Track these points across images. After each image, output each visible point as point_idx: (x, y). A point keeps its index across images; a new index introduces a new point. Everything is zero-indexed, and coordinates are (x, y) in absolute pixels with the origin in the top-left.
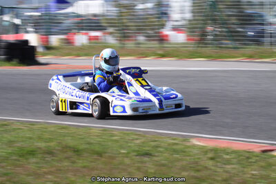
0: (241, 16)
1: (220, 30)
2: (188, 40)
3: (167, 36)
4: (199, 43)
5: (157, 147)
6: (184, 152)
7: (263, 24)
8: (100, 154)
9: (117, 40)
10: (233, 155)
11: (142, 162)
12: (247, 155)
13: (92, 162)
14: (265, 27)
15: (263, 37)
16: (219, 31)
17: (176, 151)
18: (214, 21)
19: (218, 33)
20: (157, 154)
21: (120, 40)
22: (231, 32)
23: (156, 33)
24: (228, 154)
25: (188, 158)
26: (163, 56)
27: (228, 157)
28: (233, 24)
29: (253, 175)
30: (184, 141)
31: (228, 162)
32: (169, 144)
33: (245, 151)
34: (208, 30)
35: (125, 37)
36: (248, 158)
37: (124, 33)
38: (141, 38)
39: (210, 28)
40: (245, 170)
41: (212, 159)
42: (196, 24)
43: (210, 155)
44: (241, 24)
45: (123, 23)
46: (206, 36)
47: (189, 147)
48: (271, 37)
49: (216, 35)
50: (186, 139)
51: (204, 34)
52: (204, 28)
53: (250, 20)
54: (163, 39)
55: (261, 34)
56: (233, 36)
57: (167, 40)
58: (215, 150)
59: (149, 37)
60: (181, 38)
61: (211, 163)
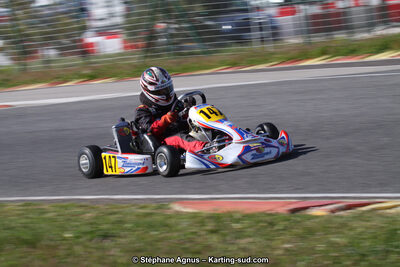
1: (177, 26)
2: (126, 47)
3: (91, 45)
4: (147, 51)
5: (120, 222)
6: (167, 226)
7: (246, 11)
8: (32, 244)
9: (13, 59)
10: (247, 222)
11: (103, 249)
12: (268, 218)
13: (21, 257)
14: (250, 15)
15: (249, 30)
16: (176, 29)
17: (151, 226)
18: (168, 13)
19: (174, 32)
20: (122, 233)
21: (19, 59)
22: (196, 28)
23: (75, 41)
24: (238, 221)
25: (175, 234)
26: (92, 77)
28: (198, 15)
29: (287, 250)
30: (159, 208)
31: (240, 234)
32: (138, 216)
33: (265, 214)
34: (158, 29)
35: (26, 53)
36: (272, 224)
37: (24, 47)
38: (52, 53)
39: (161, 26)
40: (273, 243)
41: (213, 232)
42: (138, 21)
43: (210, 226)
45: (19, 31)
46: (156, 38)
47: (170, 217)
48: (261, 29)
49: (172, 36)
50: (162, 205)
51: (152, 36)
52: (153, 26)
54: (86, 51)
55: (244, 27)
56: (199, 34)
57: (93, 51)
58: (216, 218)
59: (64, 50)
60: (112, 46)
61: (214, 239)
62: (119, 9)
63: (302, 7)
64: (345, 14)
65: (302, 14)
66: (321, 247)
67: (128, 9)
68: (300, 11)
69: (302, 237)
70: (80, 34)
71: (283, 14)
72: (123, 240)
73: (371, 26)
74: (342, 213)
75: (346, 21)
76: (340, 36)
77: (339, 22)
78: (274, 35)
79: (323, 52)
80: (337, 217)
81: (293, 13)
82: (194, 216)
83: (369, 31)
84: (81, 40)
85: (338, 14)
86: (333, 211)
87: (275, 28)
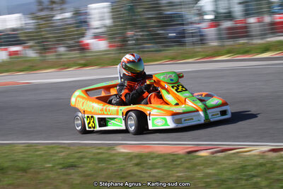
2: (110, 46)
3: (87, 44)
4: (121, 49)
5: (81, 158)
6: (110, 160)
7: (183, 24)
8: (25, 170)
9: (37, 53)
10: (158, 159)
11: (67, 174)
12: (172, 158)
14: (185, 27)
15: (184, 37)
16: (140, 35)
17: (100, 161)
19: (139, 37)
20: (82, 165)
23: (76, 42)
24: (152, 158)
25: (113, 166)
26: (85, 65)
27: (153, 161)
28: (153, 27)
29: (178, 177)
30: (109, 149)
31: (153, 167)
32: (94, 154)
33: (170, 154)
34: (128, 35)
35: (45, 49)
36: (173, 161)
37: (44, 46)
38: (62, 49)
39: (130, 33)
40: (171, 172)
41: (137, 165)
43: (135, 161)
46: (127, 41)
47: (114, 155)
48: (193, 37)
49: (137, 40)
50: (111, 147)
51: (125, 40)
52: (125, 33)
53: (170, 21)
54: (84, 48)
56: (155, 39)
57: (88, 49)
58: (139, 156)
59: (70, 47)
60: (101, 45)
61: (136, 169)
62: (109, 22)
66: (200, 175)
73: (263, 35)
74: (219, 154)
79: (229, 52)
82: (128, 154)
86: (213, 153)
87: (202, 36)
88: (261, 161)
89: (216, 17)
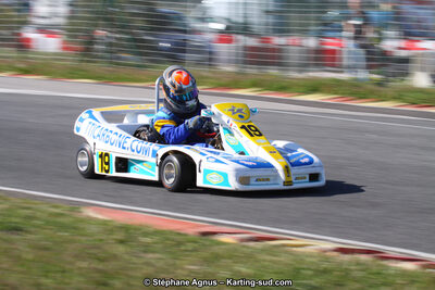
0: (152, 16)
1: (118, 36)
2: (65, 48)
3: (28, 40)
4: (85, 55)
5: (31, 218)
6: (75, 228)
7: (185, 32)
10: (156, 238)
12: (178, 238)
14: (187, 36)
15: (184, 51)
16: (116, 38)
17: (63, 227)
18: (110, 22)
19: (113, 41)
20: (33, 229)
22: (135, 40)
24: (146, 234)
25: (83, 239)
26: (26, 72)
27: (148, 240)
28: (138, 28)
29: (191, 271)
30: (73, 210)
31: (147, 249)
32: (51, 214)
33: (171, 232)
34: (97, 35)
36: (179, 244)
39: (100, 33)
40: (178, 262)
41: (121, 242)
43: (120, 236)
44: (152, 29)
46: (91, 43)
47: (82, 221)
48: (198, 52)
49: (110, 44)
50: (76, 207)
51: (91, 41)
52: (93, 31)
54: (23, 45)
56: (139, 47)
57: (28, 47)
58: (125, 228)
60: (50, 45)
61: (121, 249)
62: (63, 10)
63: (240, 37)
64: (280, 50)
65: (241, 44)
66: (224, 274)
67: (72, 12)
68: (237, 41)
69: (206, 261)
70: (19, 28)
71: (221, 41)
72: (33, 236)
73: (303, 67)
74: (252, 244)
75: (280, 58)
76: (273, 71)
77: (273, 57)
78: (210, 60)
79: (254, 85)
80: (244, 246)
81: (229, 41)
82: (104, 223)
83: (300, 71)
84: (19, 34)
85: (273, 50)
86: (242, 240)
87: (211, 53)
88: (325, 265)
89: (228, 28)
